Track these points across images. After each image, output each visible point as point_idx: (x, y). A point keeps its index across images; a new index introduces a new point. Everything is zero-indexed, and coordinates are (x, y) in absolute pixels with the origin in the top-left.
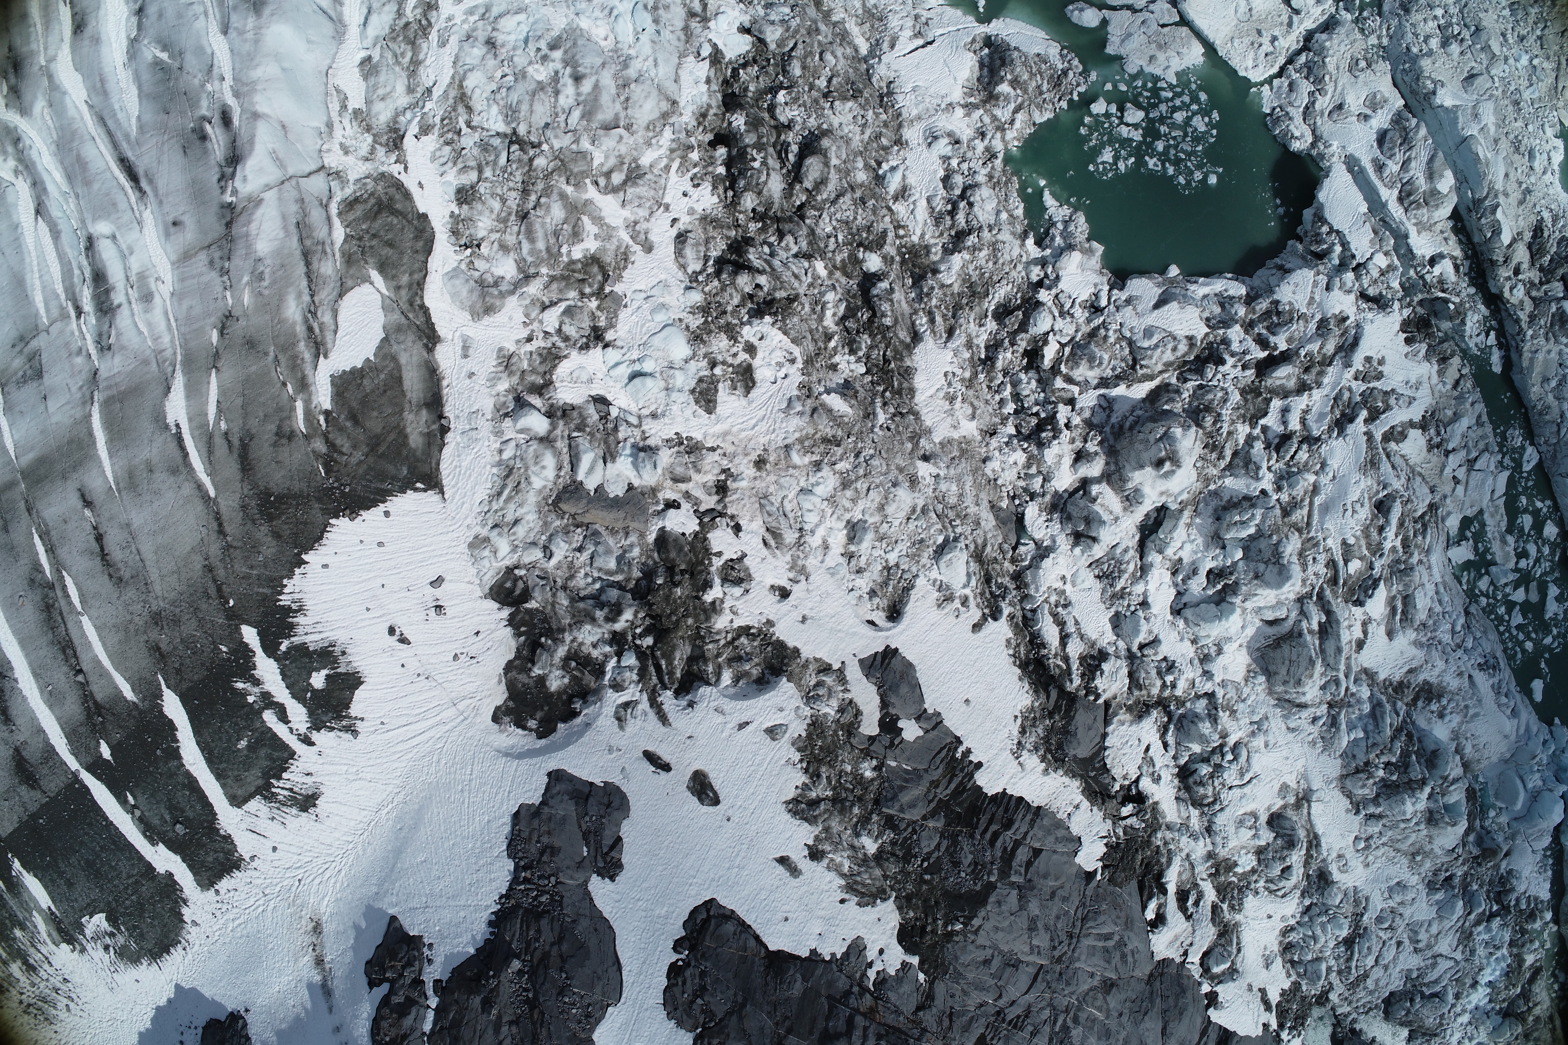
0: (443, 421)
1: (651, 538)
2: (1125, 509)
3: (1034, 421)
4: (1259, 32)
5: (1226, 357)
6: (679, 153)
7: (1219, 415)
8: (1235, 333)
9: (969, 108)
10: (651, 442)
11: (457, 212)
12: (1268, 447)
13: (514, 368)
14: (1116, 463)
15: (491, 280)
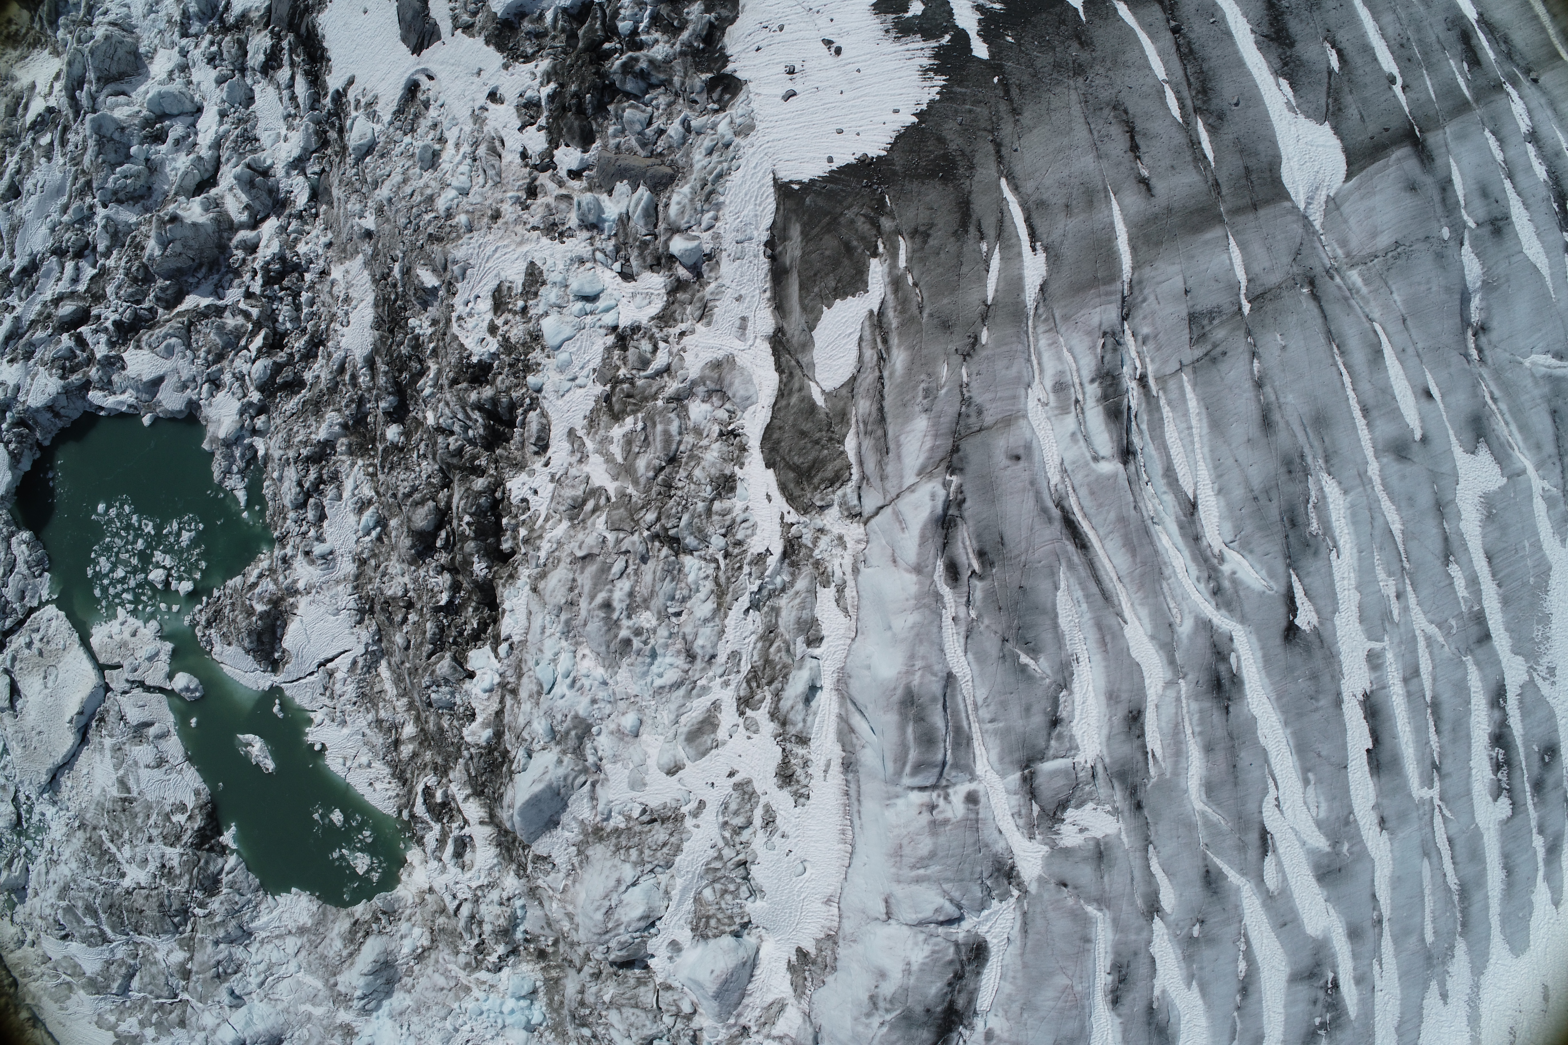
0: (769, 252)
1: (598, 143)
2: (222, 197)
3: (285, 283)
4: (41, 654)
5: (111, 328)
6: (535, 535)
7: (126, 275)
8: (101, 351)
9: (293, 591)
10: (586, 234)
11: (736, 468)
12: (95, 247)
13: (698, 305)
14: (221, 237)
15: (714, 399)
